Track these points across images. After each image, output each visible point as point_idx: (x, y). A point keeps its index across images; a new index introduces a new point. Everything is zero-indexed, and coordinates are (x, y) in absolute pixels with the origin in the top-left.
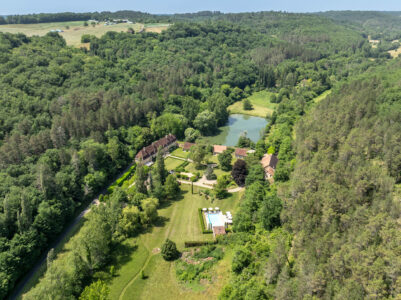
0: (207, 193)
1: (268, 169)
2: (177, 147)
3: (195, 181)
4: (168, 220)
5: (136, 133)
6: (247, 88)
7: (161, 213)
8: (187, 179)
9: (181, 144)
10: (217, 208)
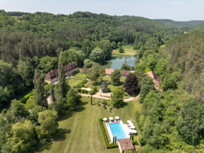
0: (105, 103)
1: (154, 81)
2: (78, 72)
3: (93, 94)
4: (69, 132)
5: (47, 61)
6: (119, 43)
7: (62, 124)
8: (87, 92)
9: (81, 70)
10: (117, 118)
